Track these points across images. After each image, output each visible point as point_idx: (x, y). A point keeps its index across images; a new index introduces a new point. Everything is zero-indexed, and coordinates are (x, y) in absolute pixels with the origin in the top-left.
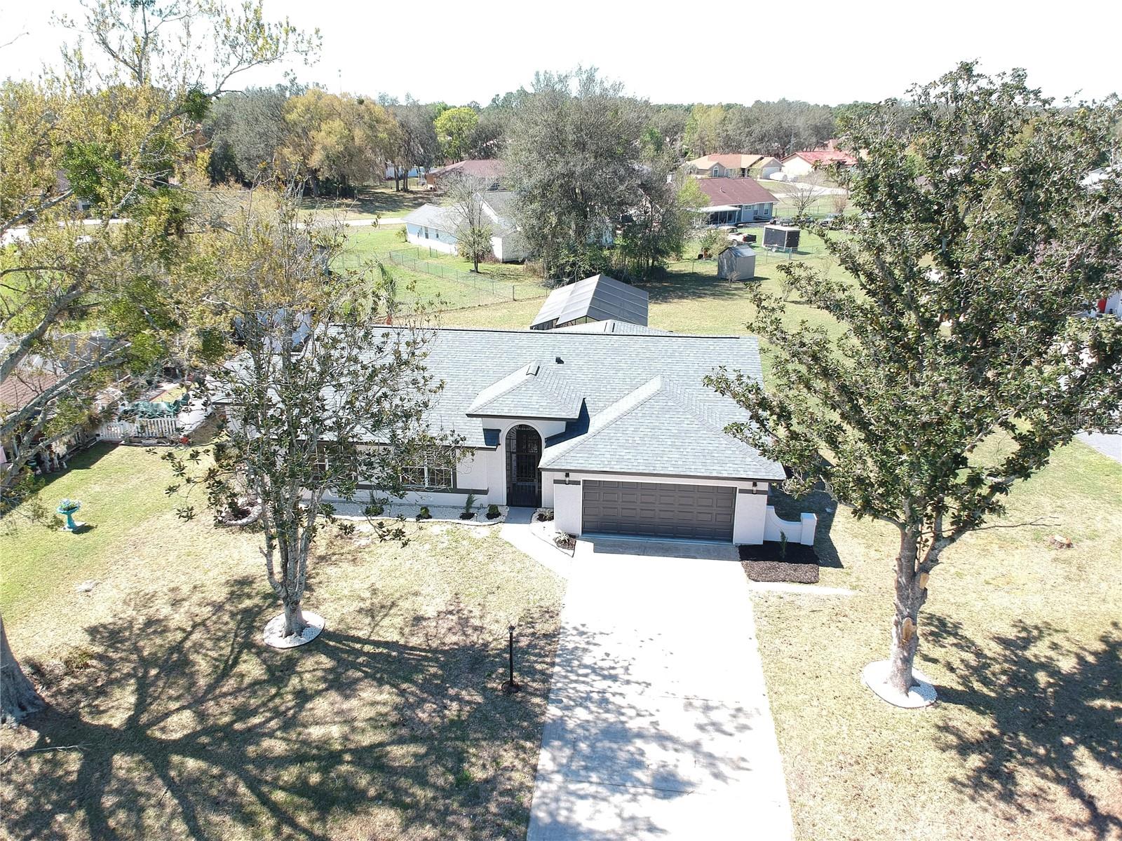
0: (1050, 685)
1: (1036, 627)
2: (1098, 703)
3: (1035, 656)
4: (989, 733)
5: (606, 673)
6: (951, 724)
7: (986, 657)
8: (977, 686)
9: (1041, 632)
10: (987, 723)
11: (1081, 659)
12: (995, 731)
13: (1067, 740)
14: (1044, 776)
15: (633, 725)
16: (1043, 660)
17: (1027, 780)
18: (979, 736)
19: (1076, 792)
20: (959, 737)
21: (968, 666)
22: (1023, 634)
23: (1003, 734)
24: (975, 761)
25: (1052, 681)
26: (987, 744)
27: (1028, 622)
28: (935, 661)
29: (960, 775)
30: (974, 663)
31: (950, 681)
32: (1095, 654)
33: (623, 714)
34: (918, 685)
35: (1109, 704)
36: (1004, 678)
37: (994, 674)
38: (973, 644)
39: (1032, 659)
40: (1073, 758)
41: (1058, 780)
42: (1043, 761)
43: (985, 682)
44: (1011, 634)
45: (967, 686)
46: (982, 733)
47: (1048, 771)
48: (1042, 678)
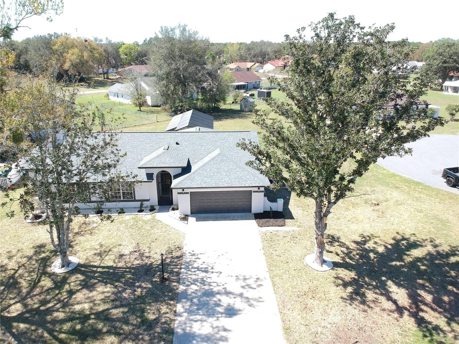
0: (375, 258)
1: (368, 236)
2: (394, 263)
3: (369, 247)
4: (354, 278)
5: (203, 269)
6: (339, 276)
7: (350, 249)
8: (348, 260)
9: (370, 238)
10: (353, 274)
11: (386, 247)
12: (356, 277)
13: (384, 278)
14: (376, 293)
15: (216, 289)
16: (372, 248)
17: (370, 295)
18: (350, 280)
19: (389, 299)
20: (343, 281)
21: (344, 253)
22: (364, 239)
23: (359, 278)
24: (350, 289)
25: (375, 256)
26: (353, 282)
27: (365, 234)
28: (331, 252)
29: (345, 295)
30: (346, 252)
31: (338, 259)
32: (391, 245)
33: (211, 286)
34: (326, 262)
35: (398, 263)
36: (358, 256)
37: (354, 255)
38: (345, 245)
39: (368, 248)
40: (387, 285)
41: (382, 294)
42: (375, 287)
43: (351, 258)
44: (359, 239)
45: (344, 261)
46: (351, 278)
47: (377, 291)
48: (372, 255)
